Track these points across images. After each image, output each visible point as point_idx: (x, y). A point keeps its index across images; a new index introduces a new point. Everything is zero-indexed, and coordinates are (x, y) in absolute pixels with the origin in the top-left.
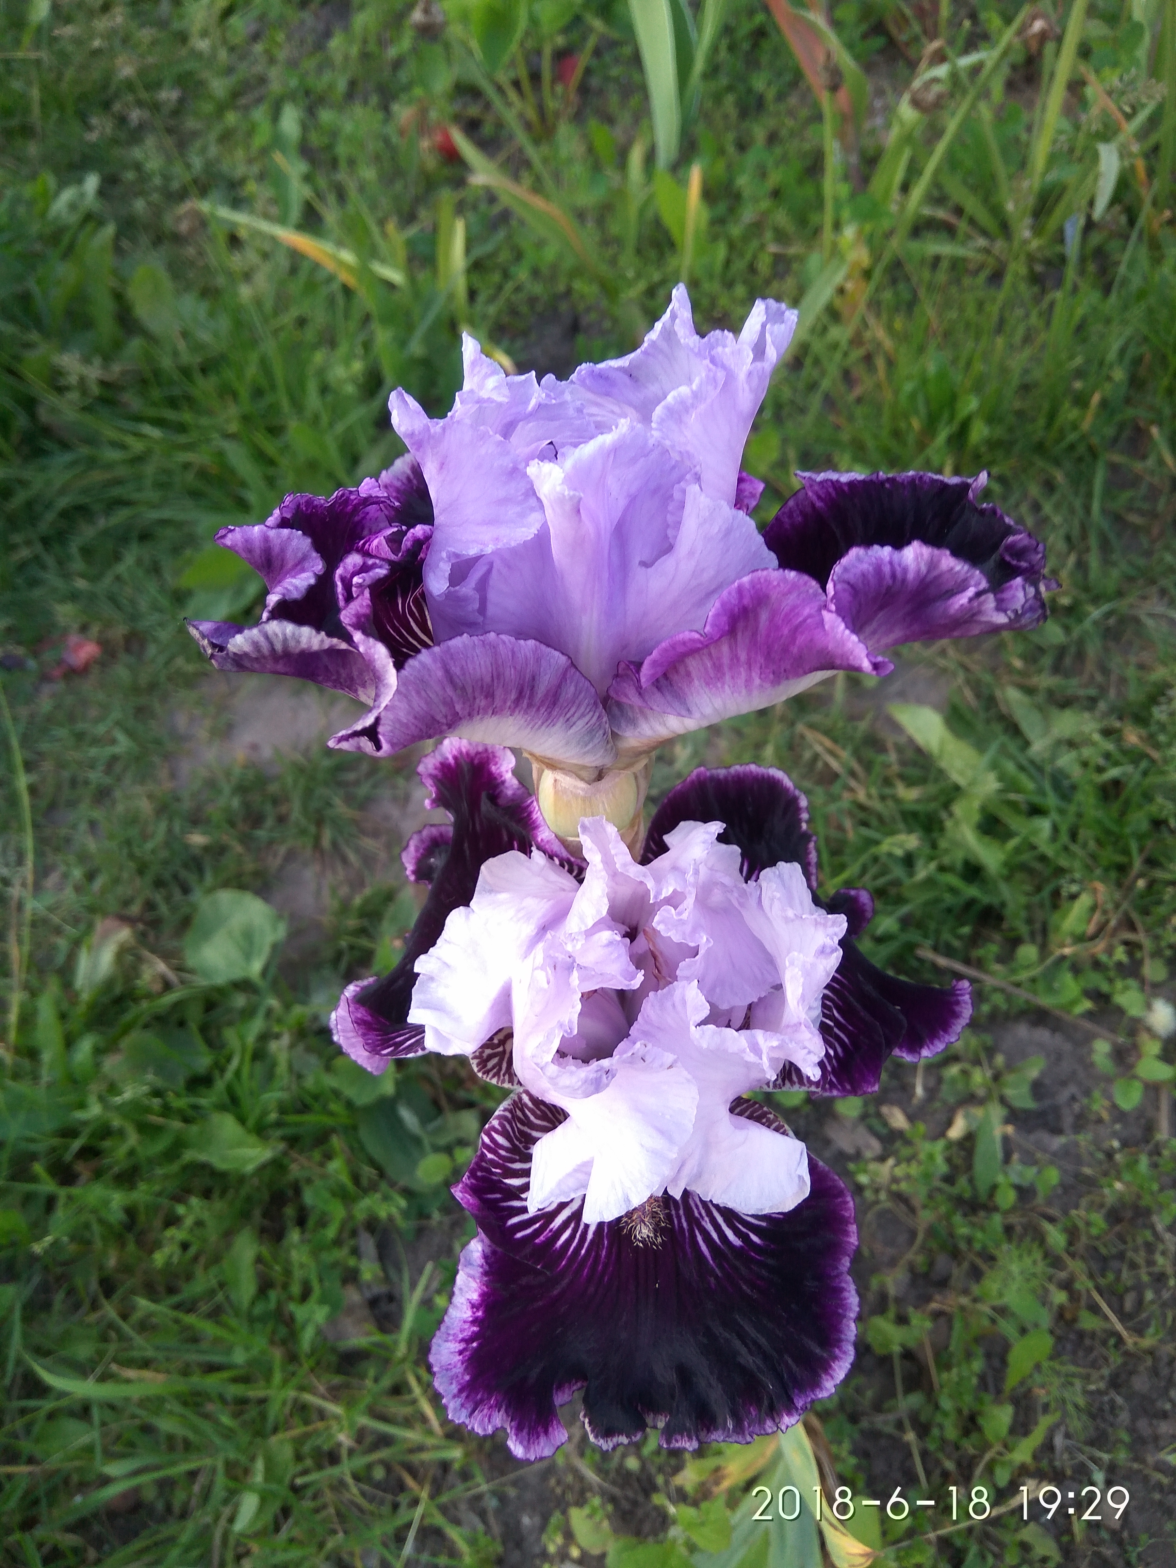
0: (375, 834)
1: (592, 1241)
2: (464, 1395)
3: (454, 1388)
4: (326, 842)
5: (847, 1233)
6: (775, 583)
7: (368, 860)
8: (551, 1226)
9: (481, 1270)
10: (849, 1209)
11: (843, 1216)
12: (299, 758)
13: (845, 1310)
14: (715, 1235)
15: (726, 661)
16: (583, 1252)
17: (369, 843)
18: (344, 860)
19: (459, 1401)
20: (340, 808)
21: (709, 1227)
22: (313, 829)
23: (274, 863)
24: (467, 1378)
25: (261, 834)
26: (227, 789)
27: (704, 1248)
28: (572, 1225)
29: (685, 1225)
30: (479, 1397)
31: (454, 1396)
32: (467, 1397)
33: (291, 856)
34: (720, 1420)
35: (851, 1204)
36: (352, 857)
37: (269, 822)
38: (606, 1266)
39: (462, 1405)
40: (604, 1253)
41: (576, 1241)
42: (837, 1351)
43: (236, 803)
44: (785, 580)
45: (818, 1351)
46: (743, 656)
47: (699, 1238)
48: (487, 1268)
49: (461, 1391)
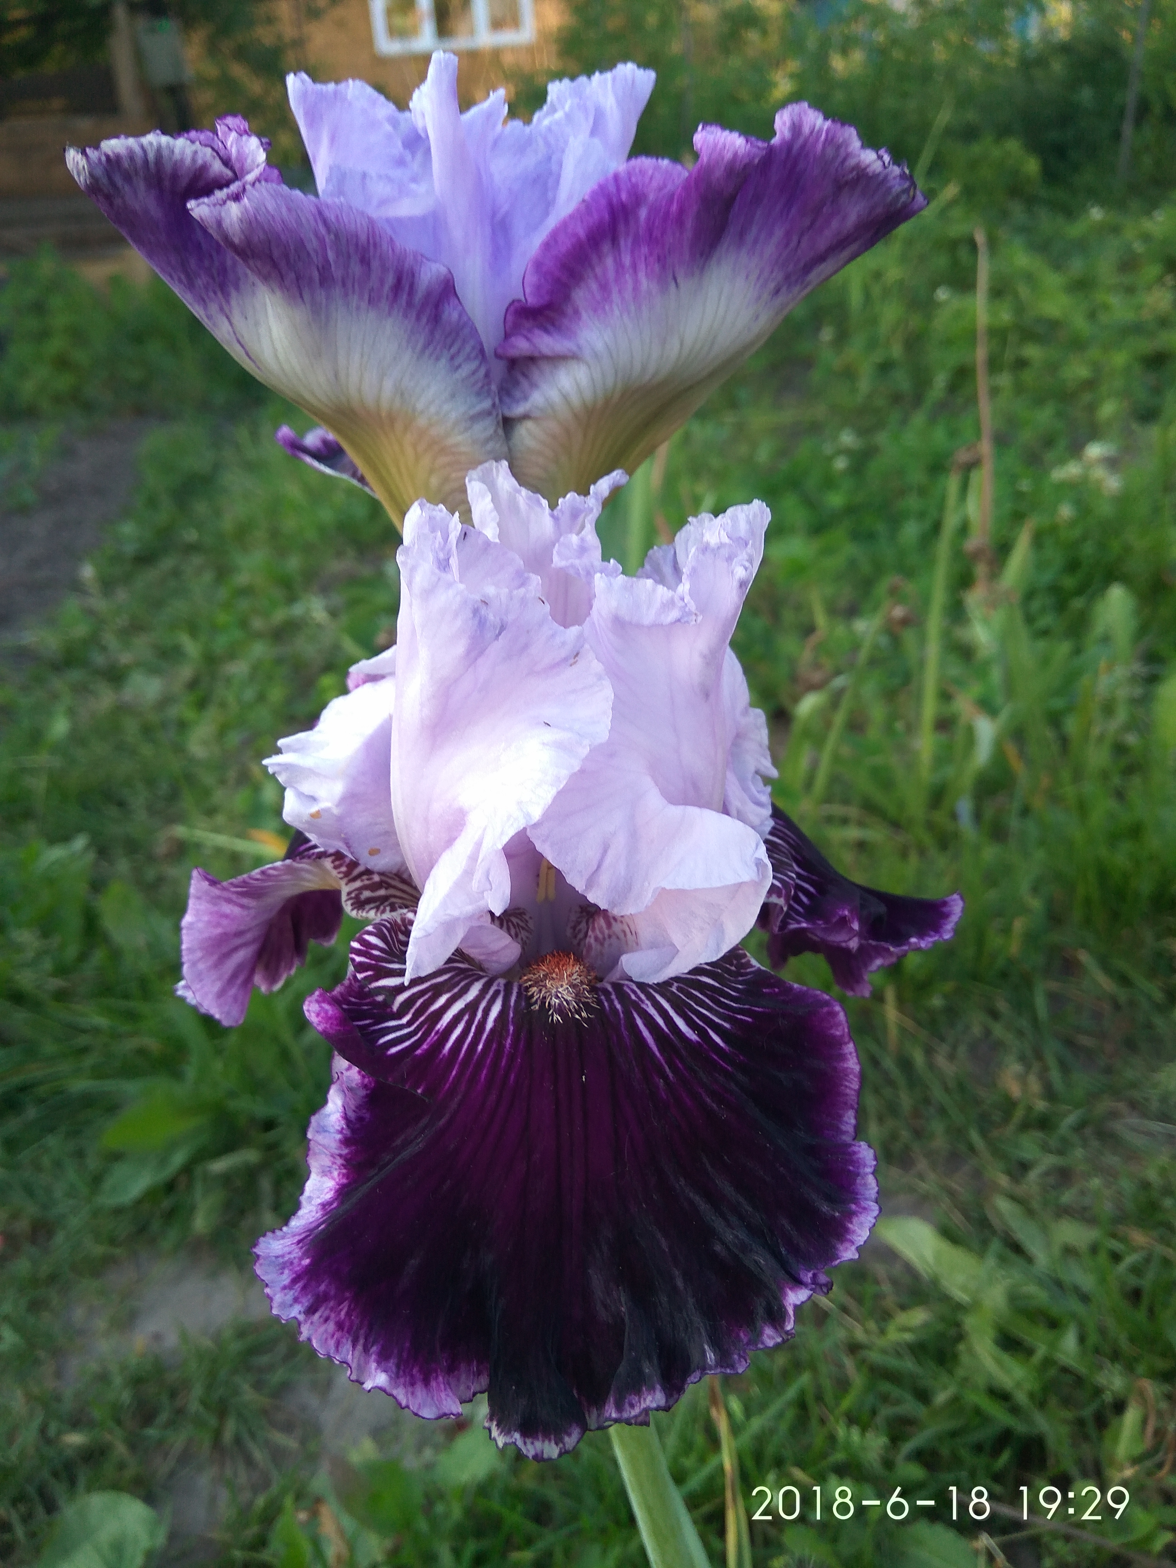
0: (288, 1427)
1: (492, 1030)
2: (298, 1286)
3: (286, 1278)
4: (228, 1436)
5: (843, 1058)
6: (650, 172)
7: (278, 1455)
8: (438, 1026)
9: (339, 1137)
10: (840, 1024)
11: (834, 1037)
12: (207, 1343)
13: (858, 1168)
14: (660, 1022)
15: (611, 274)
16: (480, 1047)
17: (281, 1439)
18: (250, 1462)
19: (290, 1295)
20: (248, 1394)
21: (652, 1011)
22: (213, 1421)
23: (162, 1467)
24: (306, 1262)
25: (152, 1432)
26: (118, 1380)
27: (646, 1033)
28: (466, 1017)
29: (618, 1006)
30: (322, 1287)
31: (284, 1288)
32: (304, 1288)
33: (185, 1457)
34: (695, 1358)
35: (842, 1016)
36: (259, 1455)
37: (163, 1417)
38: (512, 1058)
39: (296, 1300)
40: (509, 1041)
41: (471, 1034)
42: (853, 1207)
43: (126, 1397)
44: (657, 168)
45: (825, 1208)
46: (627, 260)
47: (639, 1022)
48: (347, 1132)
49: (294, 1281)
